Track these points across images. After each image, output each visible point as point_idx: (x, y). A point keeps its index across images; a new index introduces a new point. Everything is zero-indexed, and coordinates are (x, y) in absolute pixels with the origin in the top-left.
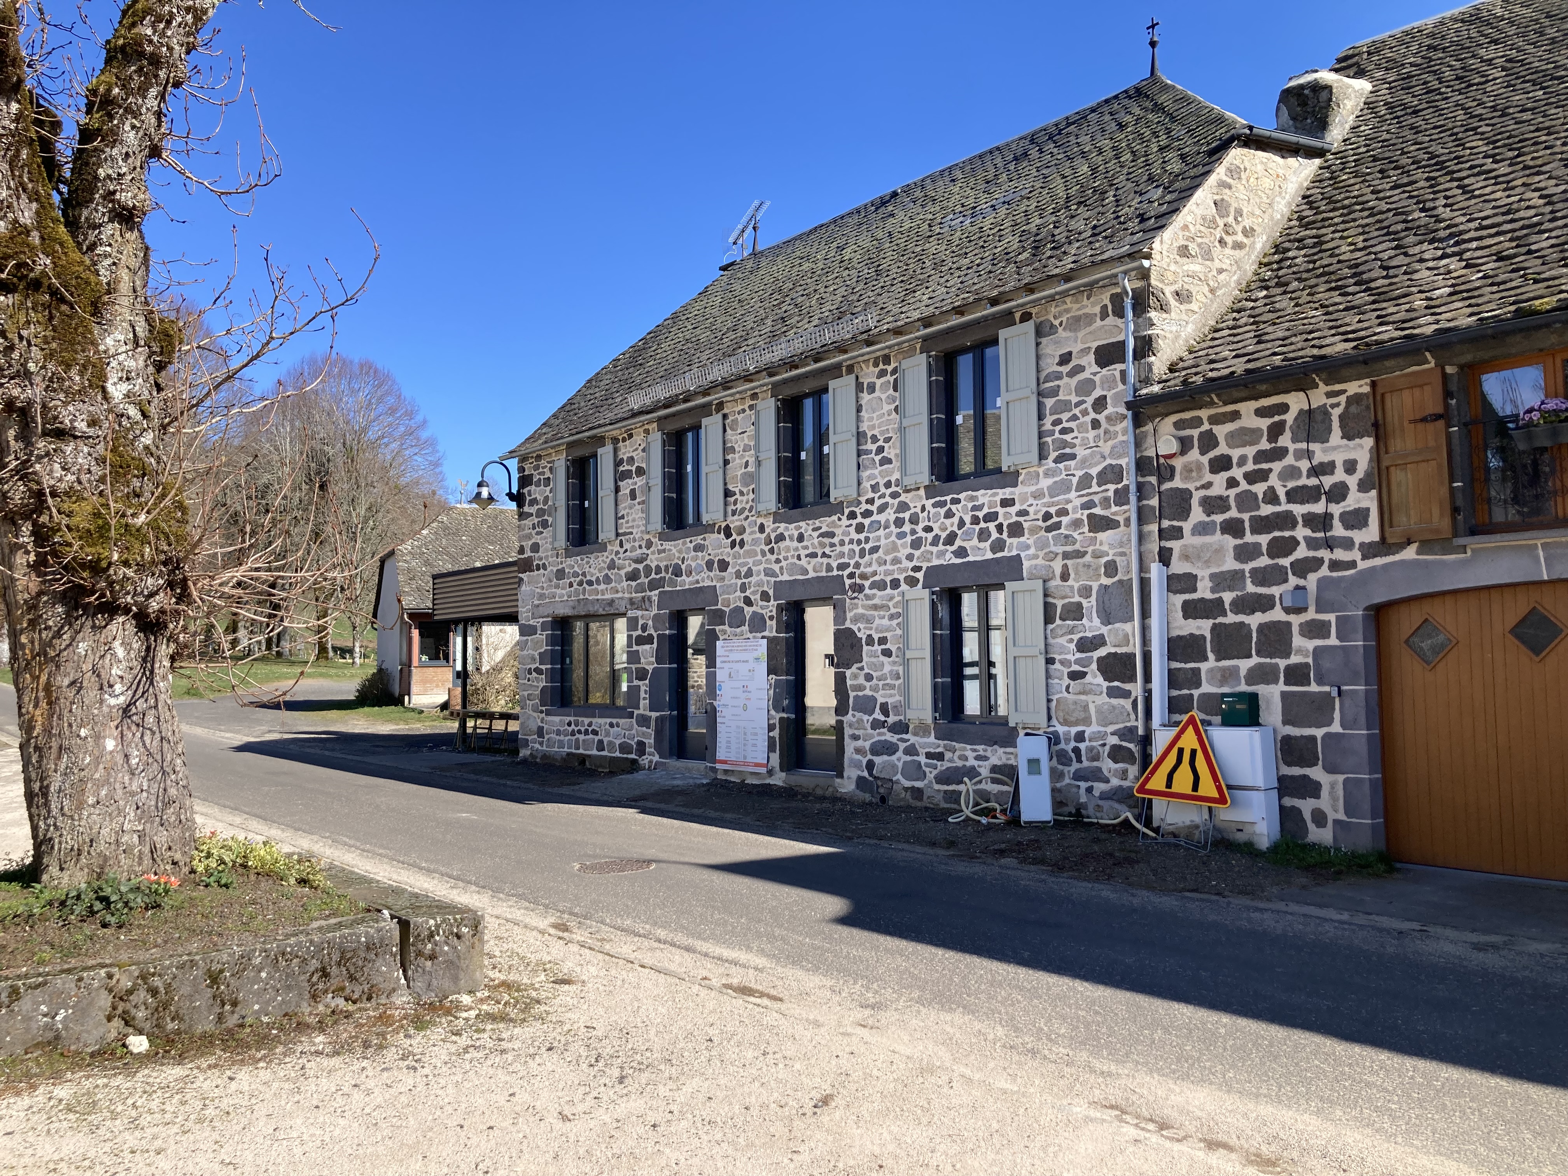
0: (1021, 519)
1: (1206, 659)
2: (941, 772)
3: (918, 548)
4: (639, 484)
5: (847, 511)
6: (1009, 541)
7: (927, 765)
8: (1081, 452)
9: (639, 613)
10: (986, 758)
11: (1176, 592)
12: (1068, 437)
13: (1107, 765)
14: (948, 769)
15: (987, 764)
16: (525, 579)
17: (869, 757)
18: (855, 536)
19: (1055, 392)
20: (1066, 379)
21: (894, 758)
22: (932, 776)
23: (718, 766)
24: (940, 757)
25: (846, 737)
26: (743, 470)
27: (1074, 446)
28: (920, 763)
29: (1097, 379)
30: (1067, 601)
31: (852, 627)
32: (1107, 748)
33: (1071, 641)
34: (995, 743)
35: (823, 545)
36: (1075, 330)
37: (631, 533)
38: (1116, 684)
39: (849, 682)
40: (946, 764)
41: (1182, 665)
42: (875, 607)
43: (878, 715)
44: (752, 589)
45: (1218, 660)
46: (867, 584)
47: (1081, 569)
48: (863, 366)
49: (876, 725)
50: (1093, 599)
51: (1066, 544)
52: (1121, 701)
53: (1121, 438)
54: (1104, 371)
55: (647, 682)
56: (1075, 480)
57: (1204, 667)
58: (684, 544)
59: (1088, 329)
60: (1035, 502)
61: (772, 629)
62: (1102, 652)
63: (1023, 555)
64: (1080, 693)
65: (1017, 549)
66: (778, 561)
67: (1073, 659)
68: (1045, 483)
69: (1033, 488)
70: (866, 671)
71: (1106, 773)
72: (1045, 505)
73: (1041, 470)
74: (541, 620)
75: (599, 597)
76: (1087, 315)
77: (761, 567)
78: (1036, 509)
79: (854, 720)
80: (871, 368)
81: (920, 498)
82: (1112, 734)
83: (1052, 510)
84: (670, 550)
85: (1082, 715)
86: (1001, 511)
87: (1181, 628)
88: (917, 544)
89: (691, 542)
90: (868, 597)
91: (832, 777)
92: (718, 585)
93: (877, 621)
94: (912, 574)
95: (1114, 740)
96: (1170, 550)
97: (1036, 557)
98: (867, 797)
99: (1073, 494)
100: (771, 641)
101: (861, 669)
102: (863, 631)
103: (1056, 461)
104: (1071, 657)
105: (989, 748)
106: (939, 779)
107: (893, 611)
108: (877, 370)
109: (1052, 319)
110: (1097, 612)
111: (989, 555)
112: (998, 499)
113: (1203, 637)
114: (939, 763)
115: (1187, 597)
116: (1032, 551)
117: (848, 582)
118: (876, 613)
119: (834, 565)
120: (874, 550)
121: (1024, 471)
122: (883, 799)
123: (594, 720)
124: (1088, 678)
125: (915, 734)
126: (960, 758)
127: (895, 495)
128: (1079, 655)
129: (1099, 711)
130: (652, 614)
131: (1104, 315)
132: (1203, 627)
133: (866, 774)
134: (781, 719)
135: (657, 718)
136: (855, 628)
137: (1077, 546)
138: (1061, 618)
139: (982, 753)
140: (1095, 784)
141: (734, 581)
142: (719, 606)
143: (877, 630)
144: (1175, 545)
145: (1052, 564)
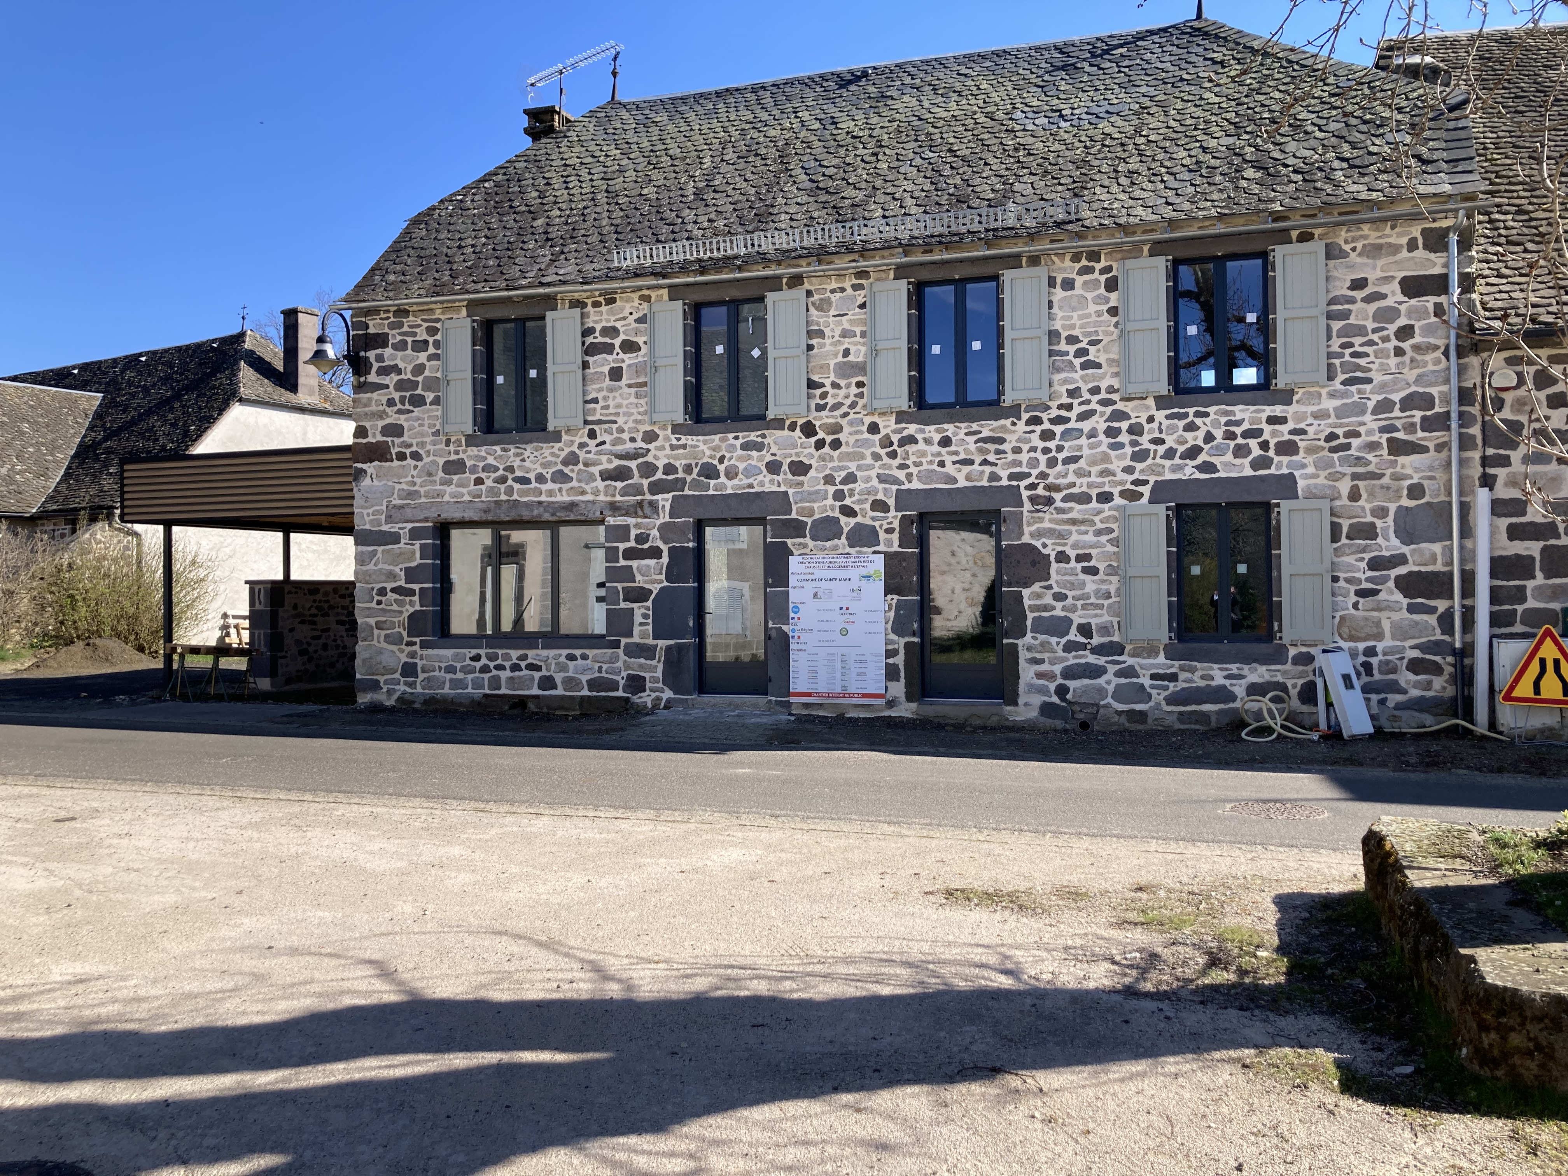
0: (1296, 438)
1: (1534, 577)
2: (1173, 693)
3: (1144, 460)
4: (628, 362)
5: (1025, 416)
6: (1276, 459)
7: (1152, 687)
8: (1378, 378)
9: (631, 521)
10: (1241, 677)
11: (1499, 516)
12: (1362, 362)
13: (1406, 678)
14: (1183, 689)
15: (1244, 682)
16: (369, 471)
17: (1060, 681)
18: (1041, 445)
19: (1346, 315)
20: (1360, 305)
21: (1101, 681)
22: (1161, 697)
23: (792, 699)
24: (1173, 677)
25: (1022, 661)
26: (840, 359)
27: (1370, 370)
28: (1142, 686)
29: (1403, 308)
30: (1355, 520)
31: (1034, 542)
32: (1405, 661)
33: (1362, 559)
34: (1255, 661)
35: (981, 451)
36: (1374, 258)
37: (615, 422)
38: (1420, 600)
39: (1027, 602)
40: (1181, 685)
41: (1504, 583)
42: (1074, 522)
43: (1073, 635)
44: (856, 497)
45: (1546, 578)
46: (1058, 496)
47: (1378, 490)
48: (1055, 259)
49: (1070, 647)
50: (1390, 519)
51: (1355, 465)
52: (1425, 617)
53: (1431, 367)
54: (1413, 301)
55: (649, 604)
56: (1371, 405)
57: (1530, 584)
58: (724, 440)
59: (1391, 259)
60: (1316, 422)
61: (892, 543)
62: (1402, 570)
63: (1297, 474)
64: (1373, 610)
65: (1288, 467)
66: (903, 466)
67: (1363, 577)
68: (1330, 404)
69: (1315, 408)
70: (1056, 589)
71: (1403, 684)
72: (1330, 426)
73: (1324, 392)
74: (409, 526)
75: (543, 498)
76: (1390, 245)
77: (873, 473)
78: (1317, 429)
79: (1037, 642)
80: (1068, 263)
81: (1148, 408)
82: (1412, 647)
83: (1340, 431)
84: (695, 446)
85: (1375, 630)
86: (1267, 429)
87: (1504, 549)
88: (1140, 456)
89: (736, 438)
90: (1059, 511)
91: (999, 704)
92: (791, 492)
93: (1075, 537)
94: (1133, 487)
95: (1416, 654)
96: (1495, 477)
97: (1315, 476)
98: (1059, 724)
99: (1368, 417)
100: (889, 557)
101: (1050, 587)
102: (1050, 547)
103: (1343, 383)
104: (1359, 575)
105: (1246, 667)
106: (1170, 701)
107: (1100, 526)
108: (1077, 266)
109: (1342, 243)
110: (1395, 532)
111: (1249, 472)
112: (1264, 416)
113: (1533, 559)
114: (1171, 685)
115: (1514, 520)
116: (1311, 470)
117: (1025, 494)
118: (1073, 528)
119: (1004, 474)
120: (1074, 459)
121: (1301, 391)
122: (1084, 725)
123: (531, 653)
124: (1382, 596)
125: (1133, 655)
126: (1202, 677)
127: (1105, 403)
128: (1370, 574)
129: (1394, 626)
130: (658, 523)
131: (1412, 245)
132: (1533, 548)
133: (1055, 699)
134: (907, 645)
135: (669, 648)
136: (1038, 544)
137: (1371, 468)
138: (1348, 537)
139: (1235, 671)
140: (1390, 696)
141: (821, 487)
142: (794, 515)
143: (1075, 546)
144: (1501, 473)
145: (1336, 484)
